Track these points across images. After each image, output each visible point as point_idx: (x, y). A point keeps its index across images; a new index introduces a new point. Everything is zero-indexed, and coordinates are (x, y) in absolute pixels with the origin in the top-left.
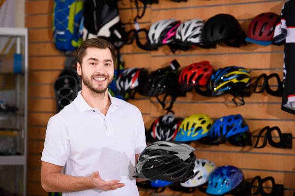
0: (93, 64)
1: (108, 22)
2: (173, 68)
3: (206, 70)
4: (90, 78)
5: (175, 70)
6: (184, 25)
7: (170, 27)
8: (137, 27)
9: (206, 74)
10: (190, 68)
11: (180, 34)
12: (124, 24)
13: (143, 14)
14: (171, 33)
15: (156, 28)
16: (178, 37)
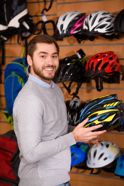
0: (43, 57)
1: (17, 14)
2: (80, 57)
3: (111, 59)
4: (41, 69)
5: (81, 59)
6: (91, 17)
7: (77, 18)
8: (45, 19)
9: (111, 62)
10: (97, 57)
11: (87, 25)
12: (31, 17)
13: (50, 7)
14: (78, 24)
15: (64, 20)
16: (85, 27)
